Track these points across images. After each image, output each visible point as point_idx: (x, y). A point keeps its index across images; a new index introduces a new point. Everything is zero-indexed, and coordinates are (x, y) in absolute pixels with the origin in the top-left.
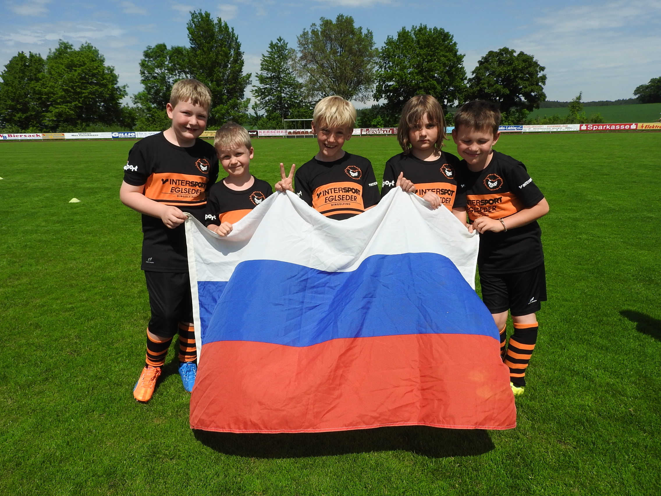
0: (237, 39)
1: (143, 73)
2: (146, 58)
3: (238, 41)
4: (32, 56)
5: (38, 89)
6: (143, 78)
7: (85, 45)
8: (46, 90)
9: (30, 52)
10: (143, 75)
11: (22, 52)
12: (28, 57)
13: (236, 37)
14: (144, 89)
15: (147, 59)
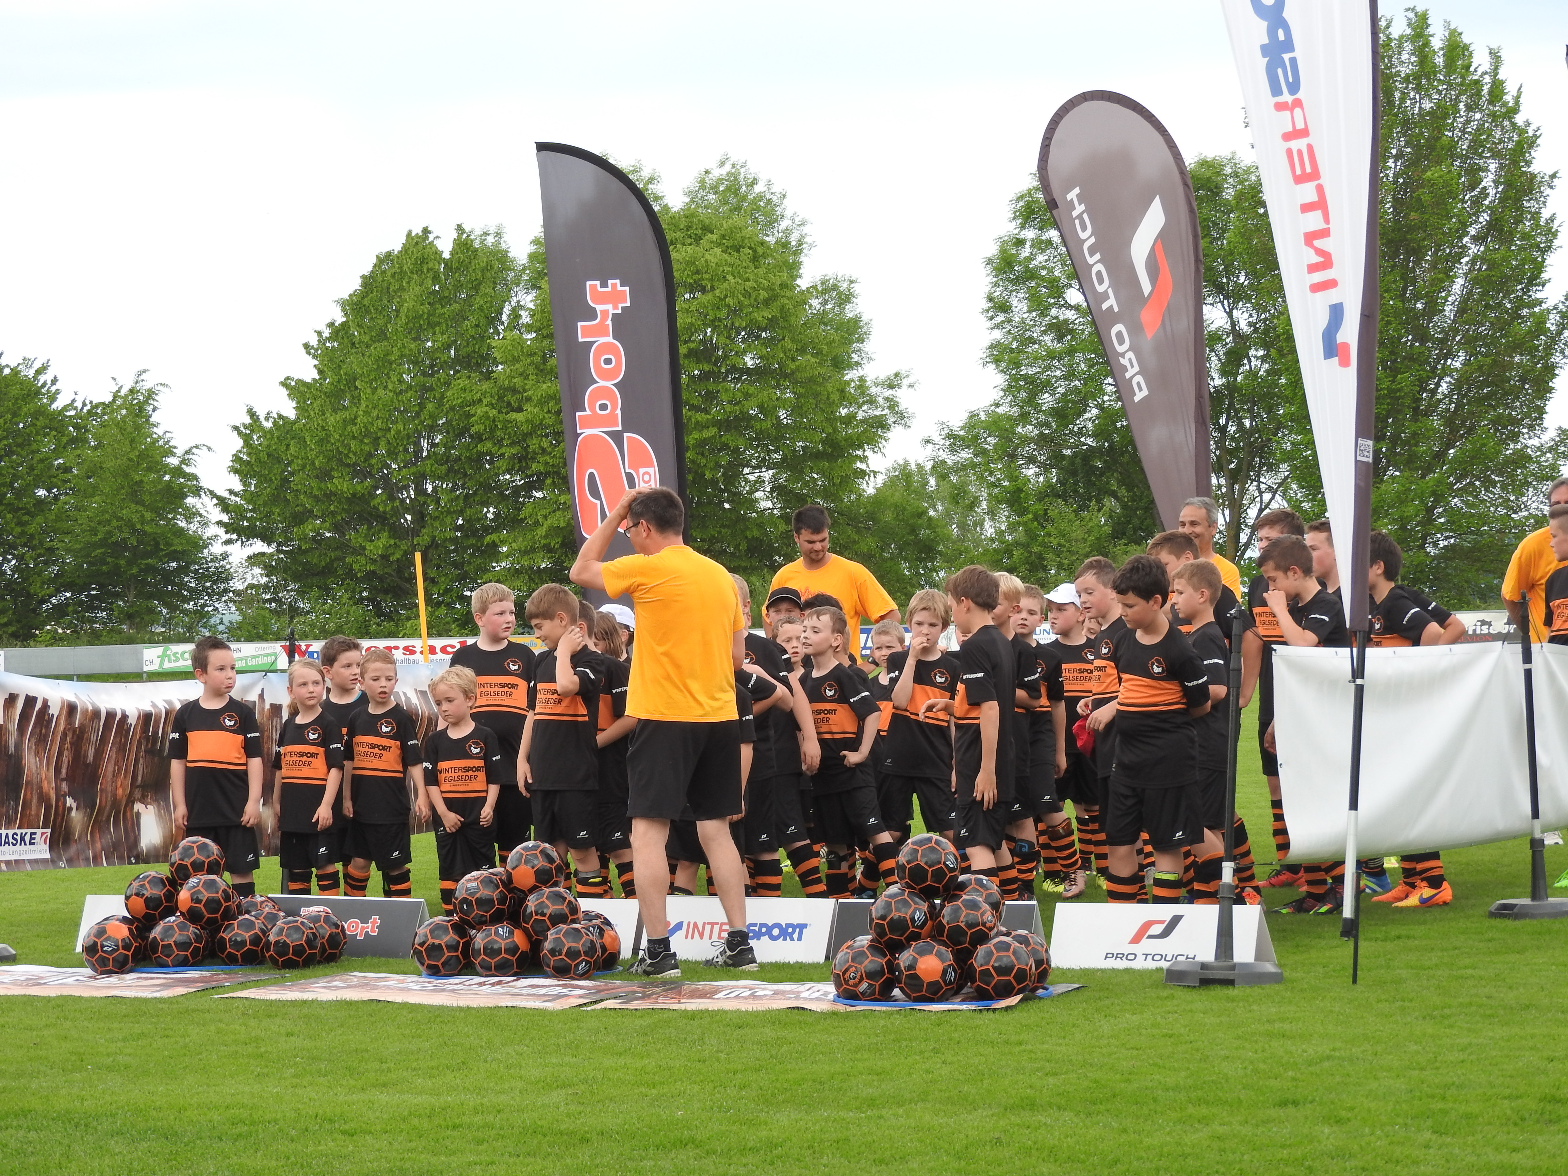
0: (1515, 110)
1: (1003, 307)
2: (1023, 227)
3: (1519, 119)
4: (463, 244)
5: (486, 415)
6: (998, 335)
7: (718, 173)
8: (519, 417)
9: (460, 229)
10: (1001, 318)
11: (426, 231)
12: (446, 255)
13: (1509, 98)
14: (997, 395)
15: (1030, 234)
